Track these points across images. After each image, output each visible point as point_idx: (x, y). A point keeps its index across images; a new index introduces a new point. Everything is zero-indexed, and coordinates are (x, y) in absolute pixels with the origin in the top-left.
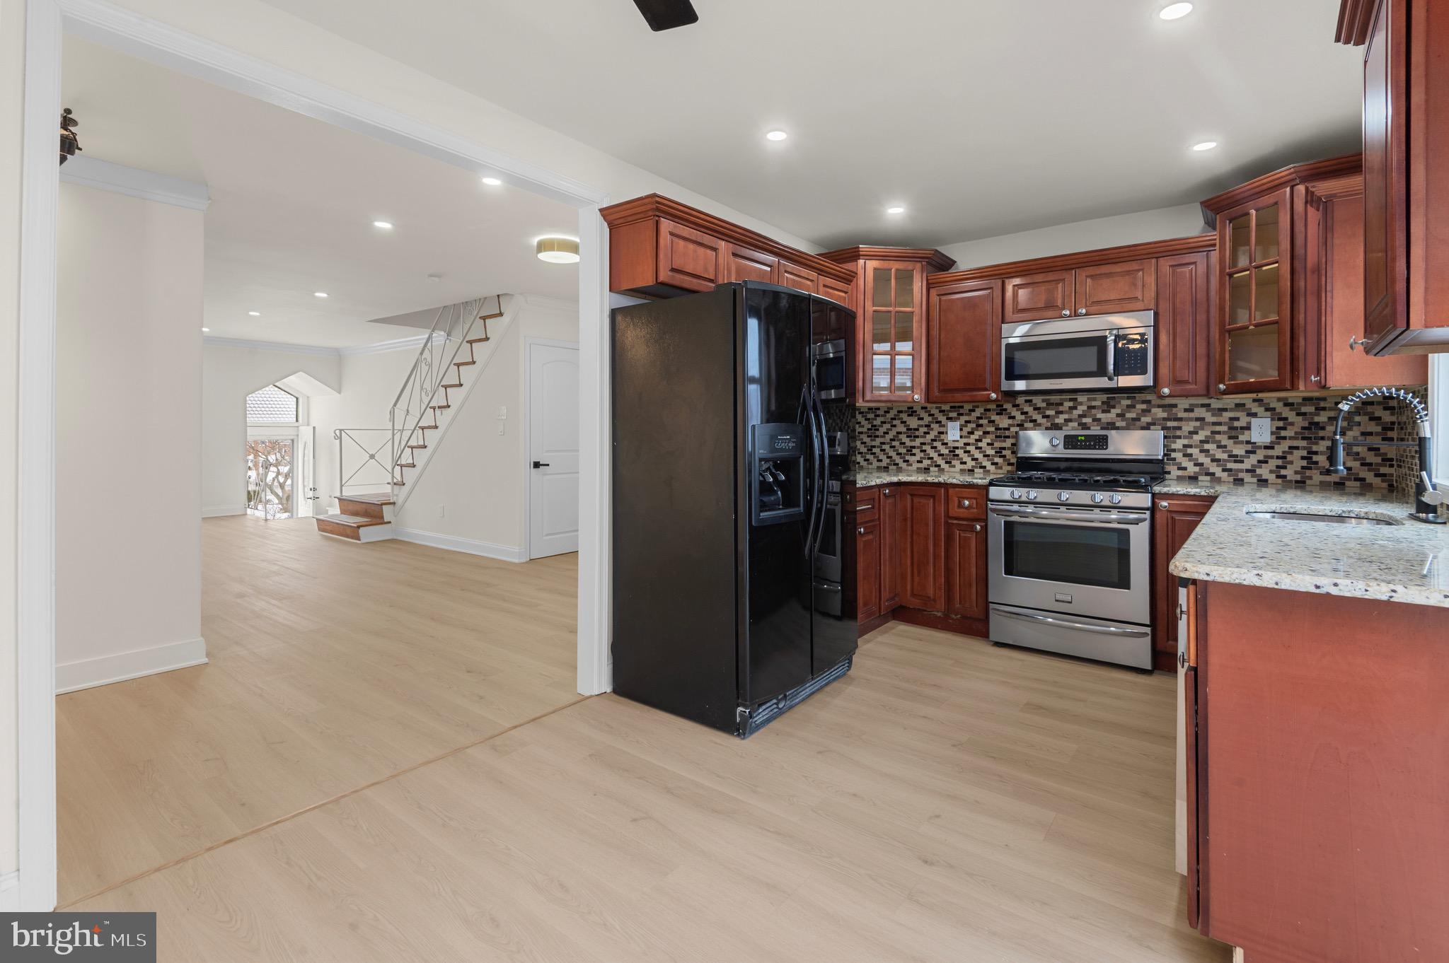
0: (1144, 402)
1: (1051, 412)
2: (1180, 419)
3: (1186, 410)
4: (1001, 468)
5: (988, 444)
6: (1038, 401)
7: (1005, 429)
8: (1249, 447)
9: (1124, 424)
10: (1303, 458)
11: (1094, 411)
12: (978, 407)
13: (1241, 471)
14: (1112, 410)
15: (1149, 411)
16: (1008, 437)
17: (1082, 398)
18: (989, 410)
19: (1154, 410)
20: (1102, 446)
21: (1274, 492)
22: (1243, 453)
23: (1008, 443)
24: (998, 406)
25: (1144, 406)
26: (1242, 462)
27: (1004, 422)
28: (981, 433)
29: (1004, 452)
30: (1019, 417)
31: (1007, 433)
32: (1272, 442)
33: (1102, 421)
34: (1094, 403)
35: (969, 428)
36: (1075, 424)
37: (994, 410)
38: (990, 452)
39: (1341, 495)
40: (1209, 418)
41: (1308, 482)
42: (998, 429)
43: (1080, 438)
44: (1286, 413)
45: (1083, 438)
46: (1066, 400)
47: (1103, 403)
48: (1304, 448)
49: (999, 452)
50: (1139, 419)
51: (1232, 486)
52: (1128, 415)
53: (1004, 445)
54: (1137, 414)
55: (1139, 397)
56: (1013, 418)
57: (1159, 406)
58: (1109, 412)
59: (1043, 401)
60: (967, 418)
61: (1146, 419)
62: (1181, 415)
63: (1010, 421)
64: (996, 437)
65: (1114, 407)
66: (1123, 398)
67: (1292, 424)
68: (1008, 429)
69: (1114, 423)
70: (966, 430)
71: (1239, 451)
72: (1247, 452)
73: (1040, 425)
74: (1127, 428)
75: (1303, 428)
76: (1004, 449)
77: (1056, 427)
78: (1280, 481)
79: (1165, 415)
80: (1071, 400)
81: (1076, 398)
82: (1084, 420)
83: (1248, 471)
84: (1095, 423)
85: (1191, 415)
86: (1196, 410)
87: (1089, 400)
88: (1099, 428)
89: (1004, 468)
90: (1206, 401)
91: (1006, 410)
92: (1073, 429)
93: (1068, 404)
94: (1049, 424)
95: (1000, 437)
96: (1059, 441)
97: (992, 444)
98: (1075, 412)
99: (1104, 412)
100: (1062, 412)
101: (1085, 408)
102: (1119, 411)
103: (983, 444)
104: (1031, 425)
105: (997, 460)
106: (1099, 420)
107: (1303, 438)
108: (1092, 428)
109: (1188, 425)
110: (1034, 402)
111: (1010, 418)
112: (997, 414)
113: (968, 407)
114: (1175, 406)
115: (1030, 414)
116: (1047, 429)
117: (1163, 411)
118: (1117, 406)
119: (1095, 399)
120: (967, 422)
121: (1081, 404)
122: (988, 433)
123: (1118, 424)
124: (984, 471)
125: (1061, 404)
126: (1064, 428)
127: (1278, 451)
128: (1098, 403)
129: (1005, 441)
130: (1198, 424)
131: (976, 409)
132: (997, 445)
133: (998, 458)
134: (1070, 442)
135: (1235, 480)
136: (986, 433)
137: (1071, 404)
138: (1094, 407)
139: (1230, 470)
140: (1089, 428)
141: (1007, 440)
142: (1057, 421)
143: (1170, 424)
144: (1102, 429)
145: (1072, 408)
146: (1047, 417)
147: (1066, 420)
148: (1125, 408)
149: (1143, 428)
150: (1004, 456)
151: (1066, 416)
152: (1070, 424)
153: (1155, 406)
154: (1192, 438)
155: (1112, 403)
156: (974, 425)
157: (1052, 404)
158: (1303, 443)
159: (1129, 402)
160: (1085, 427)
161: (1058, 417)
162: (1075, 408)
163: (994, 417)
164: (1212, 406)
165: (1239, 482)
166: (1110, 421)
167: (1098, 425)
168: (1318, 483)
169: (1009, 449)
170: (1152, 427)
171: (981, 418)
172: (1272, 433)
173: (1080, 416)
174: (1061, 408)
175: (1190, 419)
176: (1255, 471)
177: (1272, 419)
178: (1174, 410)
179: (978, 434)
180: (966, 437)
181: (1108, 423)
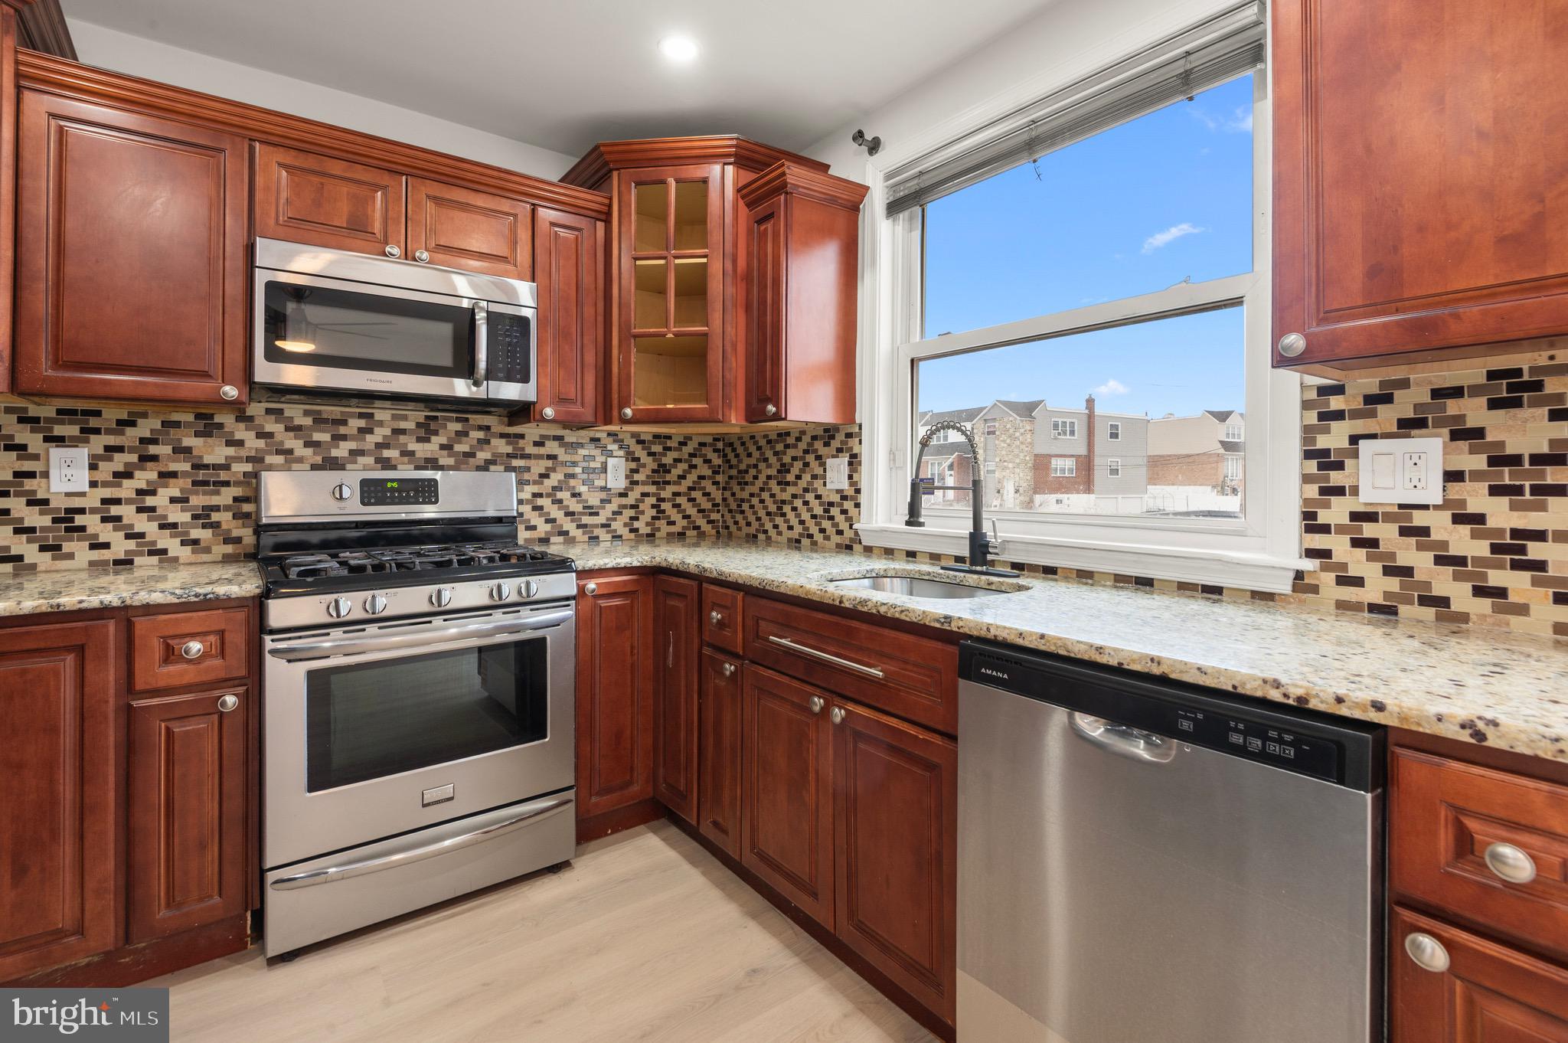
0: (480, 428)
1: (323, 437)
2: (528, 457)
3: (536, 444)
4: (208, 550)
5: (173, 500)
6: (295, 412)
7: (216, 467)
8: (603, 495)
9: (451, 461)
10: (653, 506)
11: (402, 439)
12: (145, 415)
13: (596, 526)
14: (434, 438)
15: (488, 442)
16: (227, 484)
17: (383, 414)
18: (177, 424)
19: (495, 442)
20: (430, 497)
21: (627, 549)
22: (598, 503)
23: (226, 496)
24: (198, 416)
25: (481, 435)
26: (597, 514)
27: (215, 452)
28: (153, 476)
29: (215, 517)
30: (253, 443)
31: (223, 476)
32: (626, 489)
33: (418, 455)
34: (403, 425)
35: (119, 461)
36: (370, 460)
37: (188, 425)
38: (178, 515)
39: (683, 546)
40: (563, 456)
41: (658, 534)
42: (196, 467)
43: (389, 485)
44: (639, 452)
45: (395, 485)
46: (352, 415)
47: (419, 425)
48: (654, 495)
49: (202, 517)
50: (472, 455)
51: (586, 546)
52: (458, 448)
53: (215, 500)
54: (471, 447)
55: (474, 419)
56: (240, 443)
57: (502, 436)
58: (428, 440)
59: (306, 413)
60: (112, 440)
61: (483, 455)
62: (530, 450)
63: (231, 451)
64: (195, 483)
65: (436, 433)
66: (449, 419)
67: (644, 465)
68: (226, 467)
69: (436, 460)
70: (106, 470)
71: (594, 500)
72: (602, 501)
73: (300, 460)
74: (455, 468)
75: (654, 471)
76: (217, 508)
77: (332, 464)
78: (632, 535)
79: (509, 449)
80: (361, 416)
81: (373, 414)
82: (386, 453)
83: (603, 526)
84: (406, 459)
85: (542, 451)
86: (547, 443)
87: (394, 417)
88: (412, 467)
89: (215, 549)
90: (560, 432)
91: (221, 426)
92: (365, 468)
93: (355, 423)
94: (319, 459)
95: (205, 483)
96: (352, 491)
97: (186, 500)
98: (369, 437)
99: (419, 440)
100: (344, 438)
101: (388, 432)
102: (443, 440)
103: (160, 500)
104: (279, 459)
105: (196, 533)
106: (412, 453)
107: (654, 483)
108: (399, 467)
109: (538, 464)
110: (287, 414)
111: (230, 443)
112: (197, 434)
113: (112, 414)
114: (522, 436)
115: (278, 437)
116: (314, 467)
117: (508, 443)
118: (441, 431)
119: (405, 418)
120: (109, 449)
121: (381, 424)
122: (174, 475)
123: (442, 462)
124: (161, 561)
125: (344, 423)
126: (348, 466)
127: (631, 500)
128: (409, 425)
129: (218, 493)
130: (549, 463)
131: (140, 421)
132: (198, 500)
133: (200, 530)
134: (372, 492)
135: (590, 538)
136: (167, 476)
137: (362, 423)
138: (403, 432)
139: (585, 526)
140: (394, 468)
141: (223, 489)
142: (334, 453)
143: (516, 463)
144: (417, 468)
145: (362, 431)
146: (316, 445)
147: (352, 452)
148: (453, 435)
149: (478, 468)
150: (216, 526)
151: (352, 445)
152: (361, 460)
153: (494, 435)
154: (542, 483)
155: (433, 426)
156: (133, 458)
157: (326, 421)
158: (652, 489)
159: (458, 426)
160: (387, 464)
161: (337, 447)
162: (370, 431)
163: (188, 441)
164: (566, 440)
165: (594, 539)
166: (429, 456)
167: (409, 463)
168: (665, 536)
169: (227, 508)
170: (492, 468)
171: (154, 441)
172: (627, 477)
173: (379, 446)
174: (342, 430)
175: (539, 457)
176: (609, 526)
177: (627, 460)
178: (521, 442)
179: (143, 478)
180: (105, 484)
181: (427, 460)
